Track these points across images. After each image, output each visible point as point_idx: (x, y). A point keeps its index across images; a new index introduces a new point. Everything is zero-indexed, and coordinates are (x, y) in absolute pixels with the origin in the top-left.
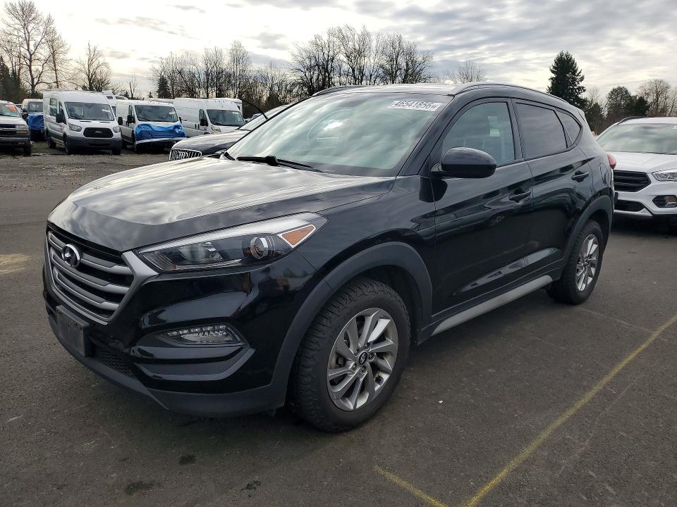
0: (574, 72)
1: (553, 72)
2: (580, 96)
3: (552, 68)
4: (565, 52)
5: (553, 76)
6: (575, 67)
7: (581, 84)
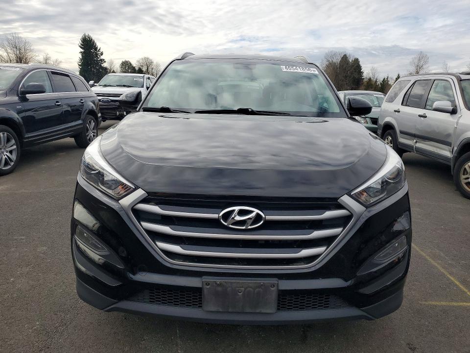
0: (96, 49)
1: (81, 48)
2: (102, 65)
3: (80, 44)
4: (87, 34)
5: (82, 50)
6: (96, 45)
7: (102, 57)
